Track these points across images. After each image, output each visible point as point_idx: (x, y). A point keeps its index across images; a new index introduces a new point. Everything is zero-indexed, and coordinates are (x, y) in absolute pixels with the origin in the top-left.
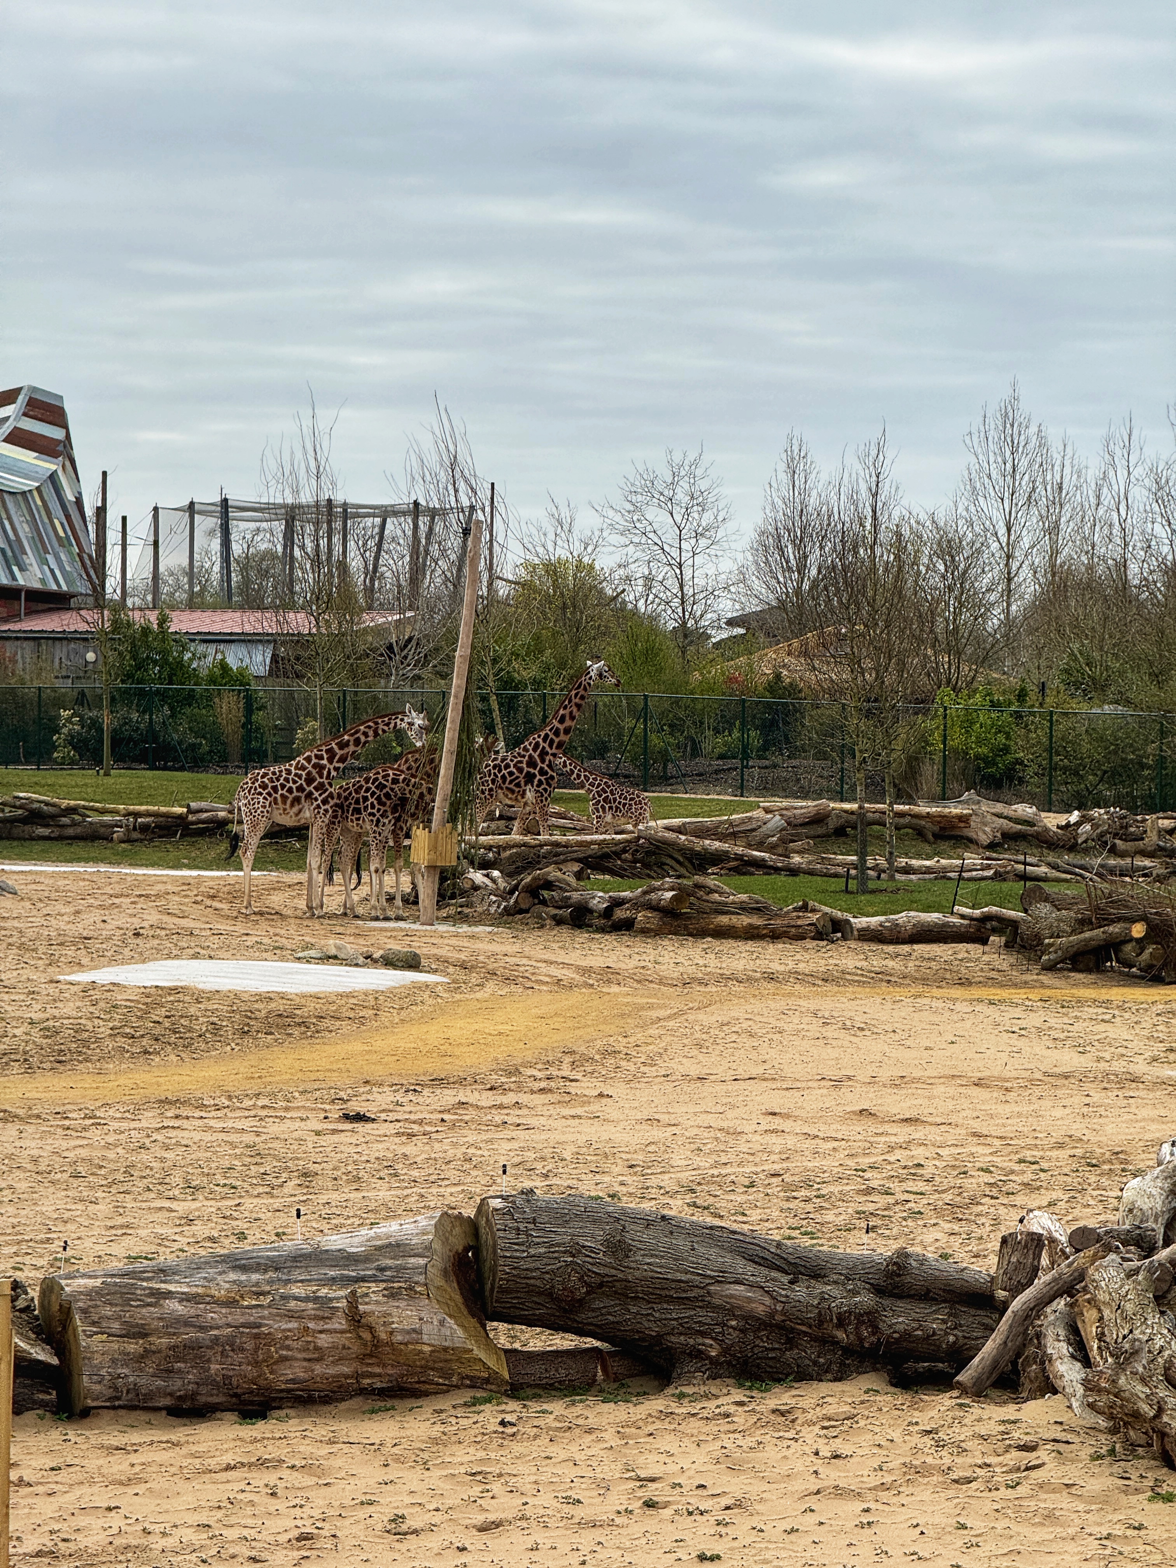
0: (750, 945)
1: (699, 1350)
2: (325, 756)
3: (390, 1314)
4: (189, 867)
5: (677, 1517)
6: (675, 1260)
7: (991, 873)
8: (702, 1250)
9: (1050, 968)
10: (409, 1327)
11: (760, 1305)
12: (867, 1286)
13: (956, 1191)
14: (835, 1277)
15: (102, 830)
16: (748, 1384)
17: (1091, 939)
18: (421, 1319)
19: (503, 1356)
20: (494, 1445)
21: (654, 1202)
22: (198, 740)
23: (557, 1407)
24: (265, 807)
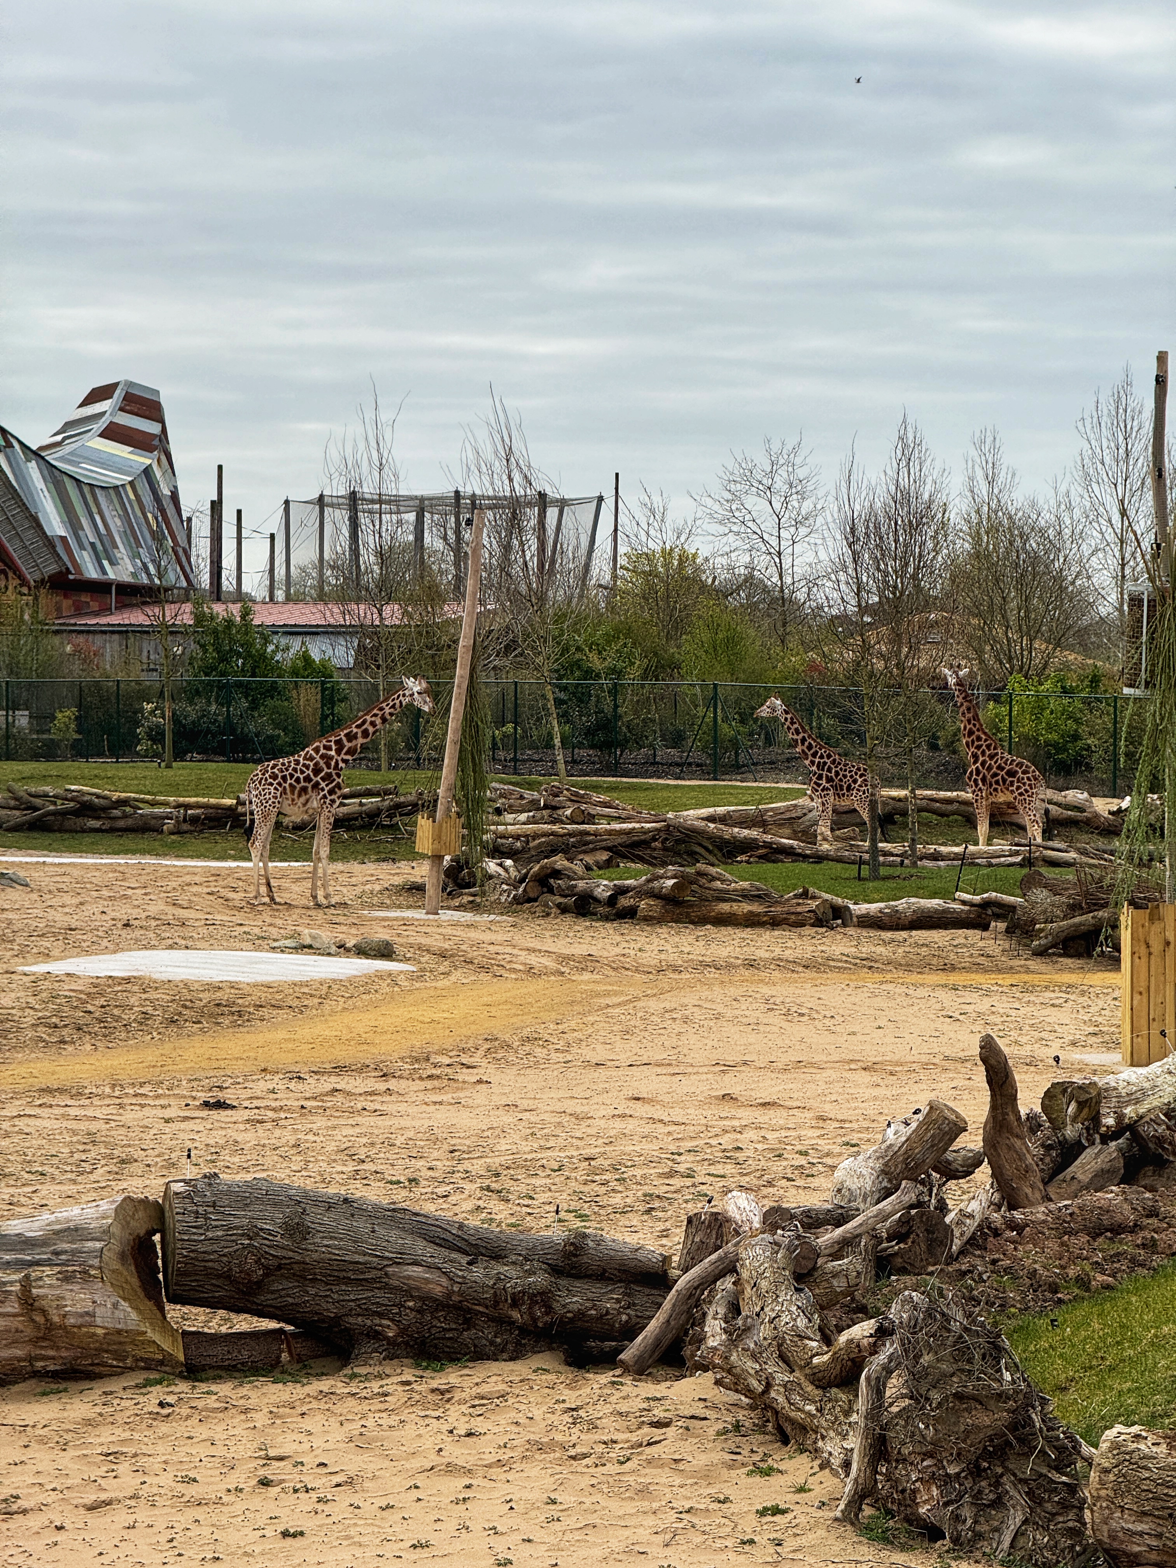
0: (747, 933)
1: (376, 1331)
2: (334, 748)
3: (63, 1298)
4: (235, 858)
5: (283, 1495)
6: (355, 1242)
7: (1018, 859)
8: (383, 1232)
9: (1041, 953)
10: (83, 1310)
11: (437, 1285)
12: (544, 1266)
13: (758, 1174)
14: (514, 1258)
15: (153, 822)
16: (424, 1364)
17: (1080, 924)
18: (94, 1302)
19: (180, 1339)
20: (144, 1425)
21: (451, 1186)
22: (277, 732)
23: (224, 1389)
24: (276, 798)
